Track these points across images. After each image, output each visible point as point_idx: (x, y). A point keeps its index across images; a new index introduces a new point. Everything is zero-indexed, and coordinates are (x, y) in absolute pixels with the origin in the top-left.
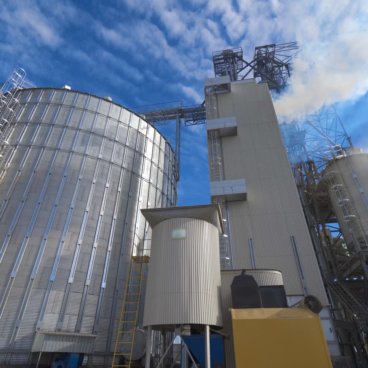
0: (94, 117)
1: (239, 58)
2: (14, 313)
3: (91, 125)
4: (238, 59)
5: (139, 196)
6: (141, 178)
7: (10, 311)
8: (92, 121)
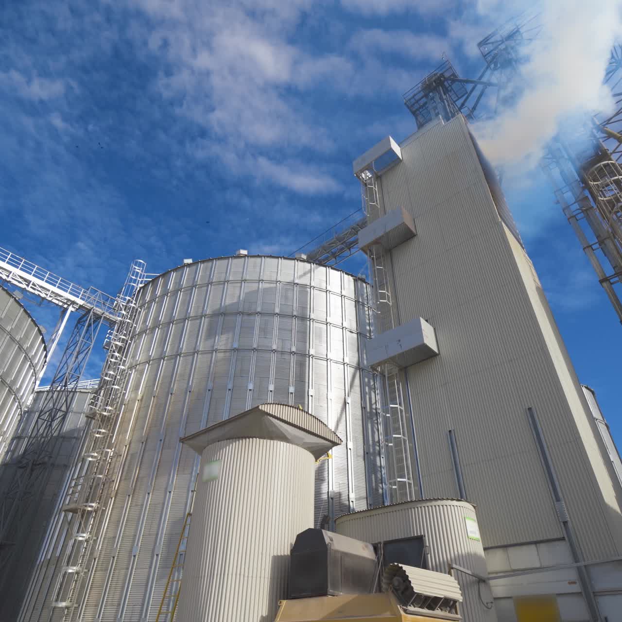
0: (222, 288)
1: (450, 80)
2: (138, 608)
3: (220, 302)
4: (450, 82)
5: (309, 388)
6: (309, 357)
7: (134, 605)
8: (221, 296)
